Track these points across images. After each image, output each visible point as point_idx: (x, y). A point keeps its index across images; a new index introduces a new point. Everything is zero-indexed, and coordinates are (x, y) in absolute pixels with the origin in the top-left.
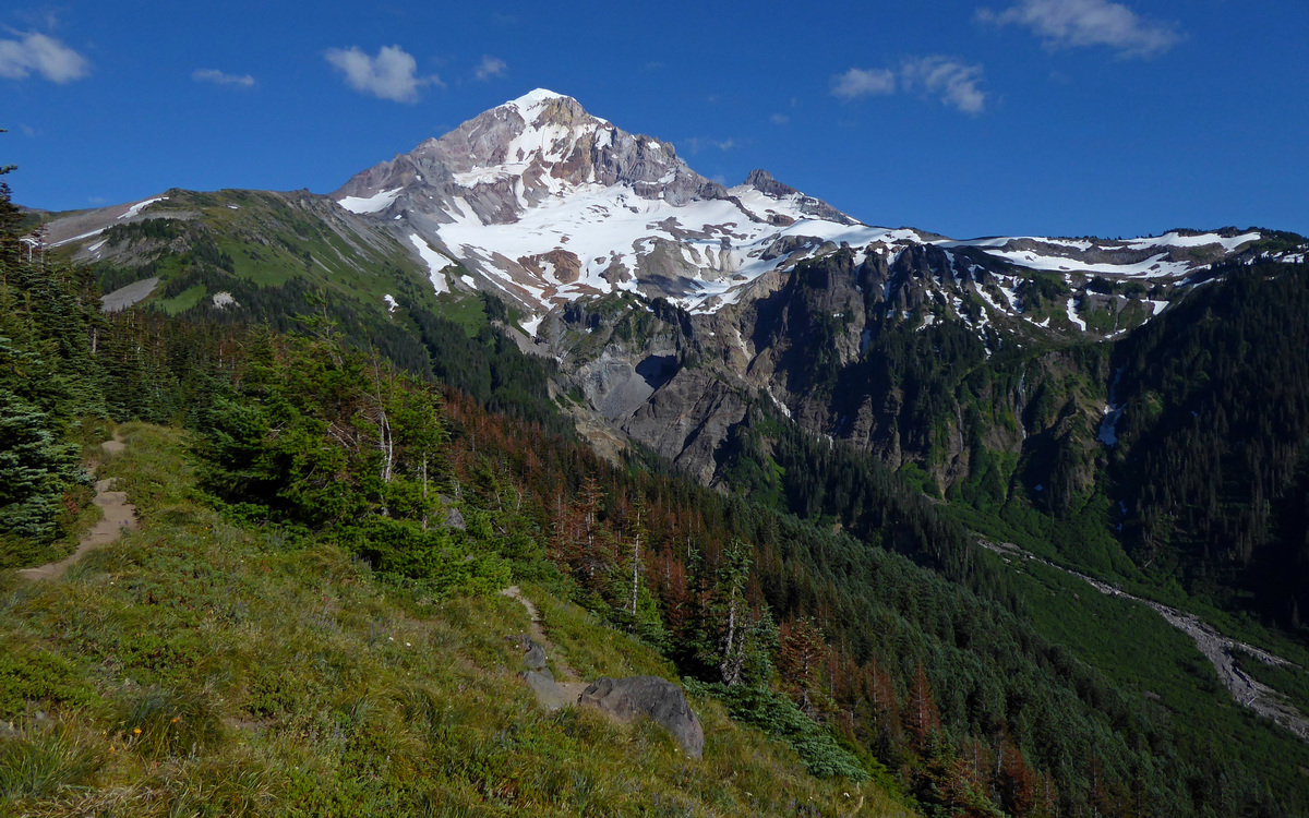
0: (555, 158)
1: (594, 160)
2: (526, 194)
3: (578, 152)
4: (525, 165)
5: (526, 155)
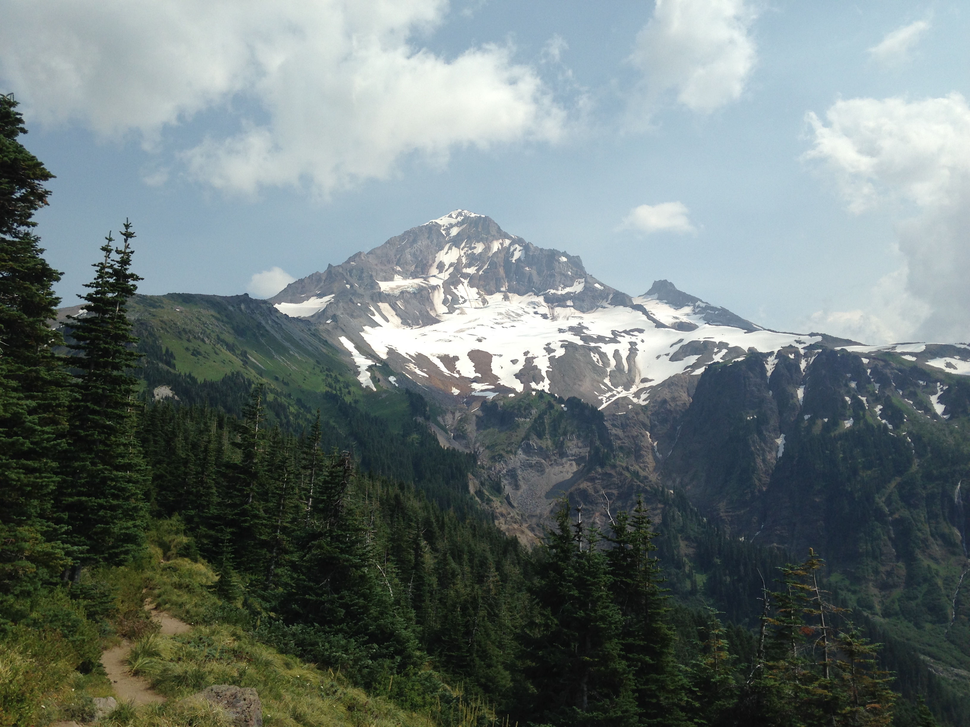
0: (471, 271)
3: (493, 265)
4: (445, 276)
5: (446, 267)
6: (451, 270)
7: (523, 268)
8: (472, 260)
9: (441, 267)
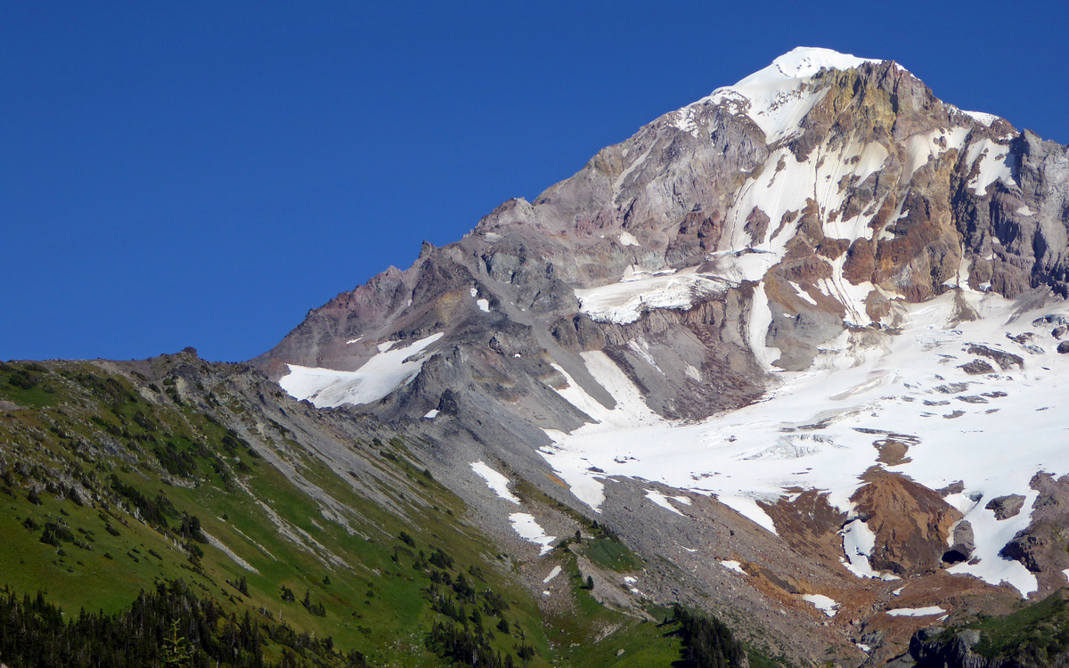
0: (856, 229)
1: (967, 225)
2: (774, 330)
3: (917, 207)
4: (773, 250)
5: (774, 224)
6: (790, 230)
7: (1012, 209)
8: (855, 197)
9: (756, 224)
